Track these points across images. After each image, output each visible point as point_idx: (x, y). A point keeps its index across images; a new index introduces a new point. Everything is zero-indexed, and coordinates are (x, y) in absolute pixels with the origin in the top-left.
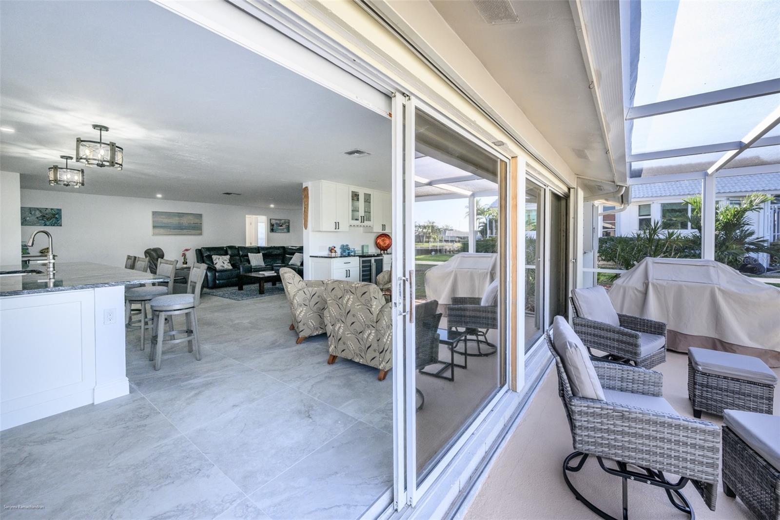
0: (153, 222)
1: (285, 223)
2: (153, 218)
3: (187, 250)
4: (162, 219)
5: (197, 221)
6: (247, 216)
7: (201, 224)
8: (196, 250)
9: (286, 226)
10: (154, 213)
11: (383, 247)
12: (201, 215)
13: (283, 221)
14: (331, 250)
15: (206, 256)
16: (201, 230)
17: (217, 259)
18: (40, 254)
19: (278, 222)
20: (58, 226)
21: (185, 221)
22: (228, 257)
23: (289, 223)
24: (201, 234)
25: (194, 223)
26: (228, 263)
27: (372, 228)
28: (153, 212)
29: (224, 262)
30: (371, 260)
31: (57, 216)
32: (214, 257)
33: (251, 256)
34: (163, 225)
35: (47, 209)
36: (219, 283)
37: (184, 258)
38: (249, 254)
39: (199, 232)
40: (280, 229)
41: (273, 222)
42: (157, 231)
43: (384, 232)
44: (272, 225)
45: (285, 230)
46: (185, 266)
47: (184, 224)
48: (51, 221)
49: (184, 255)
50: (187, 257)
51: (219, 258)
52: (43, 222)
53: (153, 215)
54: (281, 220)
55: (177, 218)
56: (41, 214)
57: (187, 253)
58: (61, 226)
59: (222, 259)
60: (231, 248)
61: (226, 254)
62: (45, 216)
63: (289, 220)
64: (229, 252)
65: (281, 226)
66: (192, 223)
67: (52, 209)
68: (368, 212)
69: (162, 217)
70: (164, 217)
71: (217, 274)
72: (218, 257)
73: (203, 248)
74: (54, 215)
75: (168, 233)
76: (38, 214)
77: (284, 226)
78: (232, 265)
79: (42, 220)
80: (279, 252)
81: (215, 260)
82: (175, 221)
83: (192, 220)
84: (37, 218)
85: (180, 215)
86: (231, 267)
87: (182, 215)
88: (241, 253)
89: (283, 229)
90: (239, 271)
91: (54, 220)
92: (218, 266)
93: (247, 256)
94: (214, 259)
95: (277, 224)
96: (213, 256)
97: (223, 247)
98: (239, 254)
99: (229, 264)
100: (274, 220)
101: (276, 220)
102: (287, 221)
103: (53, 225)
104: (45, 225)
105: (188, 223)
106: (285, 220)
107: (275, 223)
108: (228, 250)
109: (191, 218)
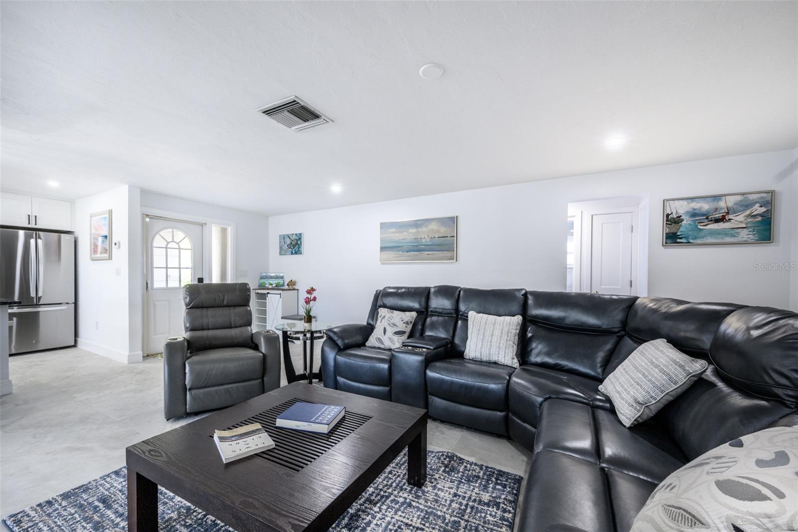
0: (381, 240)
2: (381, 233)
4: (392, 235)
5: (443, 231)
7: (456, 237)
9: (751, 216)
10: (384, 226)
12: (453, 220)
13: (731, 201)
18: (287, 287)
19: (705, 206)
21: (425, 235)
23: (769, 203)
28: (381, 224)
31: (300, 242)
33: (477, 322)
35: (293, 234)
41: (680, 208)
44: (672, 221)
48: (296, 248)
53: (381, 228)
54: (717, 198)
56: (290, 242)
58: (302, 253)
63: (770, 193)
65: (717, 221)
66: (437, 237)
67: (296, 234)
70: (394, 230)
74: (297, 240)
77: (739, 219)
79: (291, 248)
82: (408, 236)
83: (436, 231)
84: (288, 246)
85: (417, 224)
87: (420, 222)
95: (694, 214)
100: (685, 203)
101: (692, 199)
102: (752, 197)
103: (296, 253)
104: (292, 254)
105: (430, 237)
106: (743, 194)
107: (687, 213)
108: (432, 296)
109: (436, 226)
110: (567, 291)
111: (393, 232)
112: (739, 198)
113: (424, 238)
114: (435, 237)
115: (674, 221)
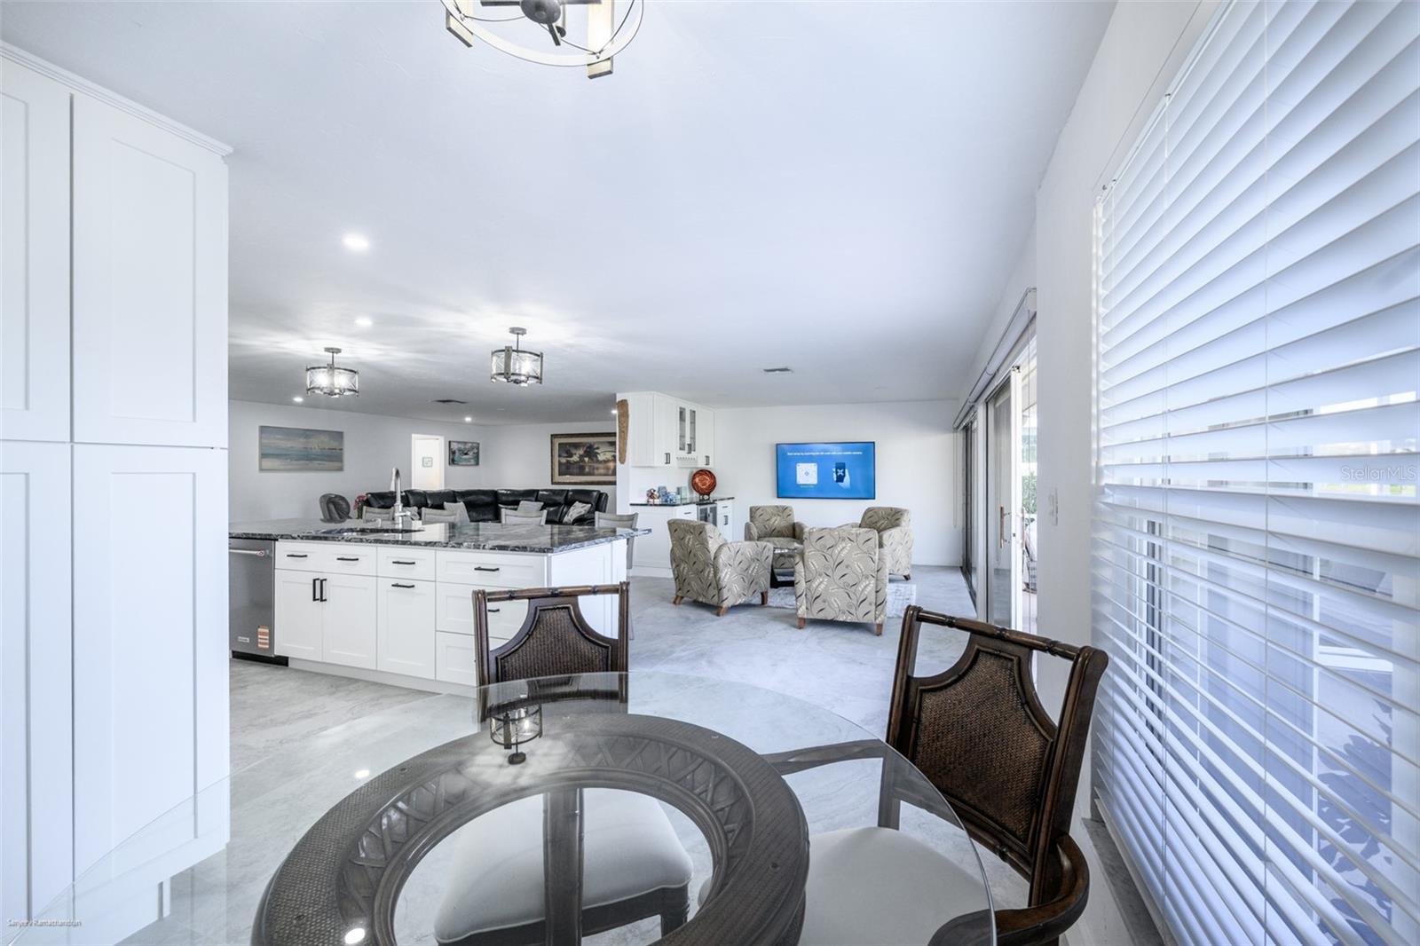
0: (261, 446)
1: (472, 448)
2: (261, 438)
4: (277, 441)
5: (334, 444)
6: (413, 435)
7: (341, 449)
9: (474, 453)
10: (263, 429)
11: (702, 489)
12: (340, 435)
14: (651, 495)
16: (342, 461)
19: (462, 446)
21: (315, 445)
23: (478, 448)
24: (341, 469)
25: (329, 449)
27: (696, 462)
28: (261, 427)
30: (706, 509)
34: (276, 452)
38: (445, 503)
39: (337, 464)
40: (465, 459)
41: (455, 446)
42: (268, 463)
43: (707, 468)
44: (452, 453)
45: (473, 462)
47: (314, 451)
53: (261, 432)
54: (465, 443)
55: (302, 440)
63: (478, 444)
65: (466, 454)
66: (327, 448)
68: (693, 438)
70: (280, 437)
75: (290, 467)
77: (471, 453)
80: (487, 499)
82: (297, 444)
83: (328, 443)
85: (307, 433)
87: (308, 433)
88: (429, 502)
89: (468, 460)
95: (459, 450)
100: (456, 444)
101: (459, 442)
102: (475, 445)
105: (321, 447)
106: (472, 443)
108: (410, 497)
109: (325, 439)
111: (278, 439)
112: (470, 445)
113: (314, 448)
114: (325, 448)
115: (454, 453)
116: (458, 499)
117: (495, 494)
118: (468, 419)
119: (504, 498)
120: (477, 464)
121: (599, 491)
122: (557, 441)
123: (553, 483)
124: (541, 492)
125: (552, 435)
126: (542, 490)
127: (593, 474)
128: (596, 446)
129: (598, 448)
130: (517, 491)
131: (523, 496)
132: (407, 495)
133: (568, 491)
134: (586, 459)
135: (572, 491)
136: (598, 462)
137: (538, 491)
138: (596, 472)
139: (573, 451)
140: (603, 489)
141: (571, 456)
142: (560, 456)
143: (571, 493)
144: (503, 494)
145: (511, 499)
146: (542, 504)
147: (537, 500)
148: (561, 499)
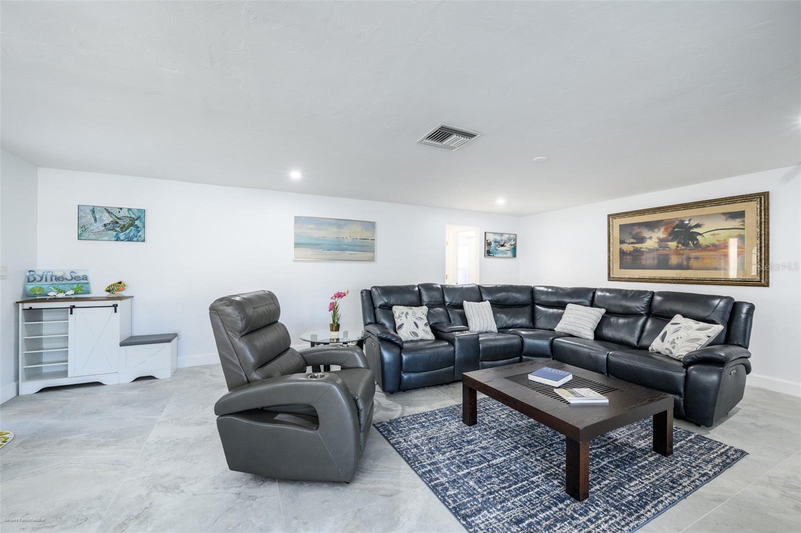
0: (295, 235)
1: (510, 240)
2: (296, 228)
3: (340, 295)
4: (310, 231)
5: (366, 235)
6: (448, 226)
8: (362, 292)
9: (511, 245)
10: (298, 219)
12: (373, 225)
13: (505, 237)
15: (381, 307)
16: (374, 252)
17: (404, 316)
18: (107, 294)
19: (498, 238)
20: (138, 241)
21: (348, 235)
22: (425, 309)
23: (515, 240)
24: (372, 260)
25: (361, 239)
26: (426, 325)
28: (296, 217)
29: (418, 322)
31: (137, 222)
32: (397, 310)
33: (469, 307)
35: (121, 209)
36: (409, 379)
37: (335, 315)
38: (465, 302)
39: (370, 255)
40: (502, 252)
41: (491, 238)
42: (304, 252)
45: (510, 254)
46: (335, 335)
47: (346, 241)
48: (128, 231)
49: (333, 308)
50: (341, 311)
51: (407, 313)
52: (115, 233)
53: (295, 222)
54: (502, 234)
55: (334, 230)
56: (112, 220)
57: (340, 301)
58: (144, 241)
59: (414, 314)
60: (428, 287)
61: (419, 304)
62: (117, 223)
63: (516, 235)
64: (425, 298)
65: (502, 246)
66: (359, 237)
67: (129, 210)
69: (310, 226)
70: (313, 226)
71: (404, 357)
72: (404, 309)
73: (375, 287)
74: (133, 220)
75: (320, 257)
76: (107, 219)
77: (508, 246)
78: (434, 329)
79: (113, 229)
81: (400, 317)
82: (330, 234)
83: (359, 233)
84: (105, 225)
85: (340, 223)
86: (431, 336)
87: (341, 223)
88: (447, 299)
89: (505, 252)
90: (452, 349)
91: (132, 231)
92: (404, 334)
93: (461, 306)
94: (396, 315)
95: (495, 241)
96: (394, 308)
97: (414, 287)
98: (444, 301)
99: (428, 329)
100: (492, 235)
101: (494, 234)
102: (512, 236)
103: (130, 239)
104: (118, 239)
105: (352, 238)
106: (509, 234)
107: (493, 240)
108: (424, 293)
109: (357, 228)
110: (446, 284)
111: (311, 229)
112: (507, 236)
113: (347, 238)
114: (357, 239)
115: (489, 244)
116: (484, 297)
117: (532, 291)
118: (501, 202)
119: (543, 298)
120: (515, 256)
121: (729, 299)
122: (618, 222)
123: (610, 279)
124: (599, 293)
125: (609, 216)
126: (602, 290)
127: (688, 268)
128: (693, 223)
129: (698, 226)
130: (562, 289)
131: (572, 297)
132: (419, 290)
133: (653, 294)
134: (673, 244)
135: (660, 294)
136: (698, 246)
137: (594, 291)
138: (693, 263)
139: (646, 233)
140: (739, 294)
141: (641, 240)
142: (622, 242)
143: (658, 298)
144: (542, 292)
145: (554, 299)
146: (603, 311)
147: (592, 304)
148: (639, 305)
